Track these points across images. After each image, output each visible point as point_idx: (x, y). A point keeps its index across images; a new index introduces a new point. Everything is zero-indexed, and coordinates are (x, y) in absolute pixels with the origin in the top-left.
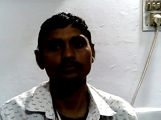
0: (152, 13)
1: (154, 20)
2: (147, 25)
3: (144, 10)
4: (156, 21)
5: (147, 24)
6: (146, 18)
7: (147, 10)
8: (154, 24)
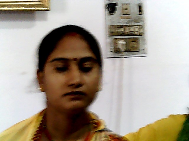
0: (116, 39)
5: (112, 51)
6: (110, 44)
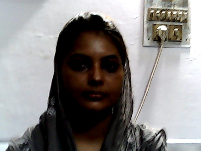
0: (155, 25)
1: (158, 34)
2: (149, 39)
3: (145, 20)
4: (160, 35)
6: (148, 30)
7: (149, 21)
8: (157, 38)
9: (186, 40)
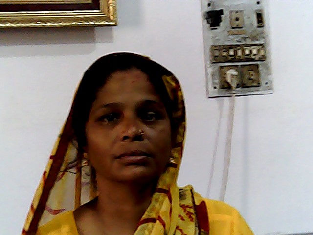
0: (222, 67)
1: (226, 79)
2: (215, 88)
3: (208, 62)
4: (229, 80)
5: (215, 86)
6: (213, 75)
7: (213, 63)
8: (226, 85)
9: (266, 83)
